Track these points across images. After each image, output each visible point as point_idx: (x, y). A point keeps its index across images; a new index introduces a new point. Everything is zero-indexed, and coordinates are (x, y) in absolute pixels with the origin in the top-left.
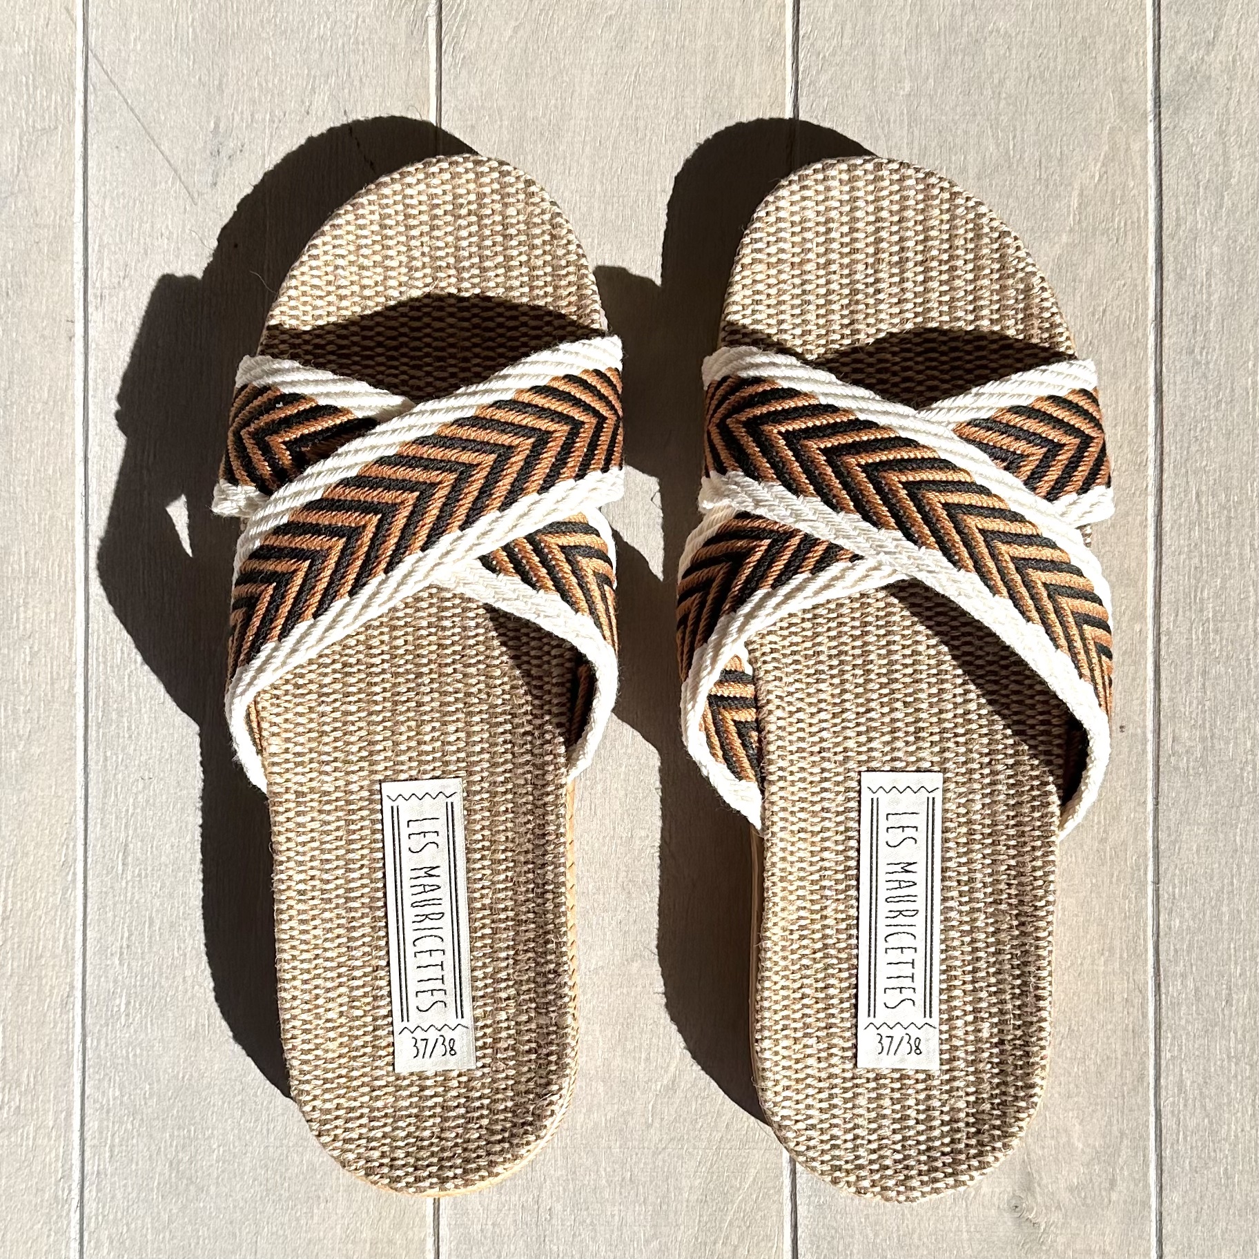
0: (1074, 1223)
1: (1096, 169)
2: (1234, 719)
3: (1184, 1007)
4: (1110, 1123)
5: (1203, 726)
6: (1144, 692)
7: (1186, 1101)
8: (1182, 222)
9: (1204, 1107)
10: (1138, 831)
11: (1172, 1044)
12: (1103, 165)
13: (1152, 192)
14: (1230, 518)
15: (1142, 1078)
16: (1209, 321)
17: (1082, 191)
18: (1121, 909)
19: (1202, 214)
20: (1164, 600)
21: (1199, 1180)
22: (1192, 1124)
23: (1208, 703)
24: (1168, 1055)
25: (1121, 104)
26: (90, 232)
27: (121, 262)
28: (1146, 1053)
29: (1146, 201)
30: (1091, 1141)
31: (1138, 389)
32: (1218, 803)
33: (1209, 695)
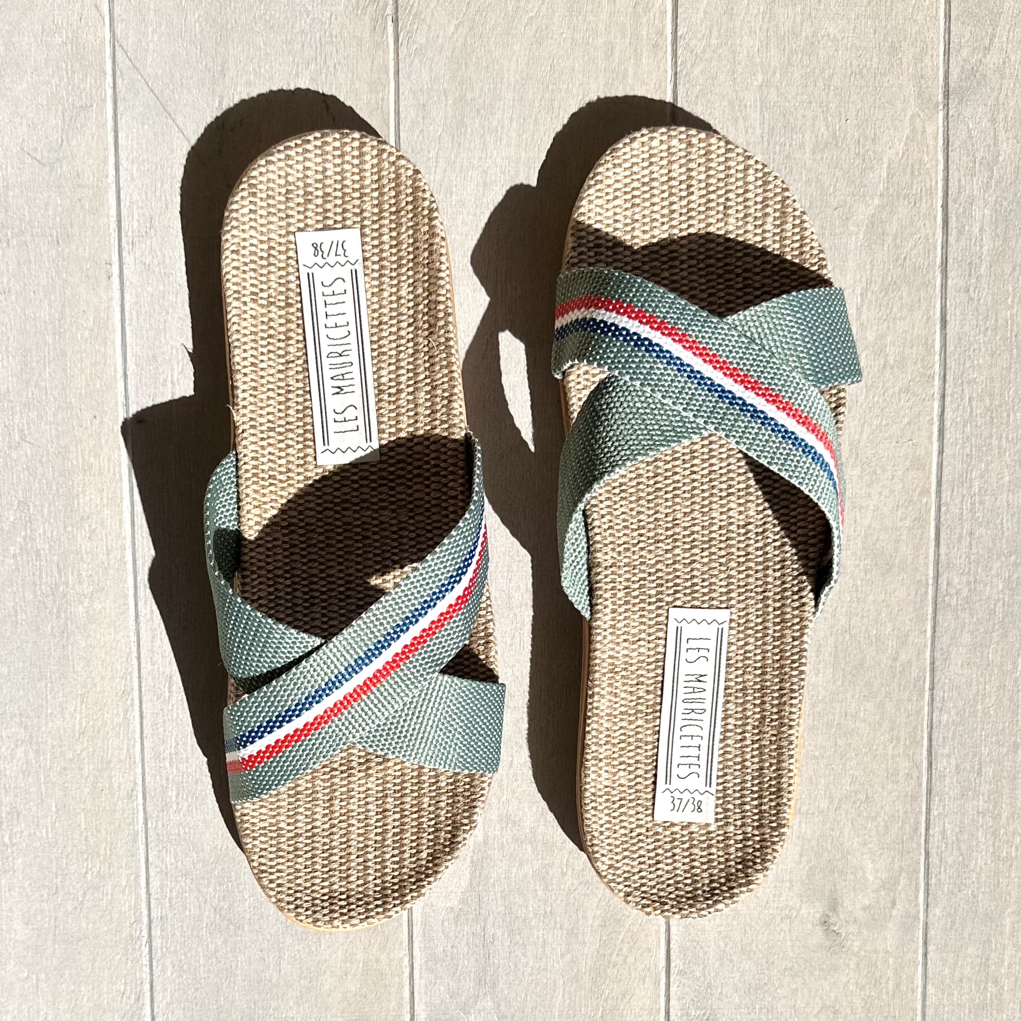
0: (865, 932)
1: (900, 147)
2: (991, 569)
3: (947, 779)
4: (893, 862)
5: (969, 573)
6: (927, 550)
7: (947, 844)
8: (962, 190)
9: (959, 848)
10: (920, 653)
11: (939, 805)
12: (906, 144)
13: (941, 167)
14: (992, 417)
15: (916, 830)
16: (980, 267)
17: (889, 164)
18: (906, 709)
19: (977, 184)
20: (944, 479)
21: (954, 900)
22: (950, 860)
23: (973, 557)
24: (936, 813)
25: (920, 95)
27: (148, 215)
28: (920, 812)
29: (937, 173)
30: (879, 875)
31: (928, 318)
32: (977, 630)
33: (974, 550)
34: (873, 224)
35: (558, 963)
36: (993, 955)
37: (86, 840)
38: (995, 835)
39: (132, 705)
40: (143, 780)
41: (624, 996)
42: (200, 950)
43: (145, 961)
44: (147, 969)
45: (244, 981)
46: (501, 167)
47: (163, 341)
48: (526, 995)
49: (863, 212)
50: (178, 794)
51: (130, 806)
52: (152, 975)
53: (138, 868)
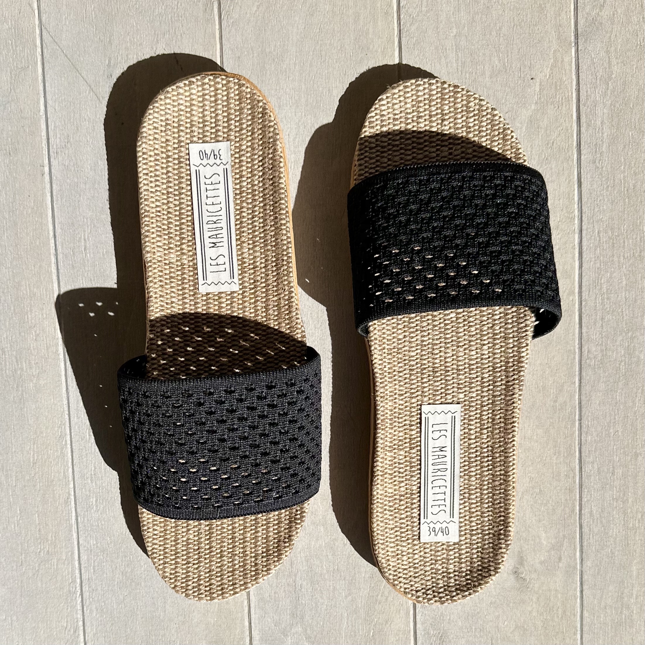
0: (542, 578)
1: (547, 71)
2: (616, 341)
3: (592, 477)
4: (559, 532)
5: (602, 344)
6: (574, 329)
7: (593, 520)
8: (589, 97)
9: (601, 522)
10: (572, 397)
11: (587, 495)
12: (551, 69)
13: (574, 83)
14: (613, 243)
15: (573, 511)
16: (602, 146)
17: (541, 83)
18: (564, 433)
19: (599, 93)
20: (583, 284)
21: (599, 555)
22: (596, 530)
23: (604, 334)
24: (586, 500)
25: (559, 37)
26: (49, 120)
27: (66, 134)
28: (575, 499)
29: (572, 87)
30: (550, 541)
31: (570, 181)
32: (609, 381)
33: (605, 330)
34: (531, 122)
35: (343, 602)
36: (626, 591)
37: (39, 530)
38: (625, 513)
39: (66, 444)
40: (75, 492)
41: (387, 622)
42: (114, 599)
43: (79, 607)
44: (80, 612)
45: (142, 618)
46: (289, 94)
47: (78, 213)
48: (323, 624)
49: (525, 114)
50: (96, 501)
51: (67, 508)
52: (83, 615)
53: (73, 548)
